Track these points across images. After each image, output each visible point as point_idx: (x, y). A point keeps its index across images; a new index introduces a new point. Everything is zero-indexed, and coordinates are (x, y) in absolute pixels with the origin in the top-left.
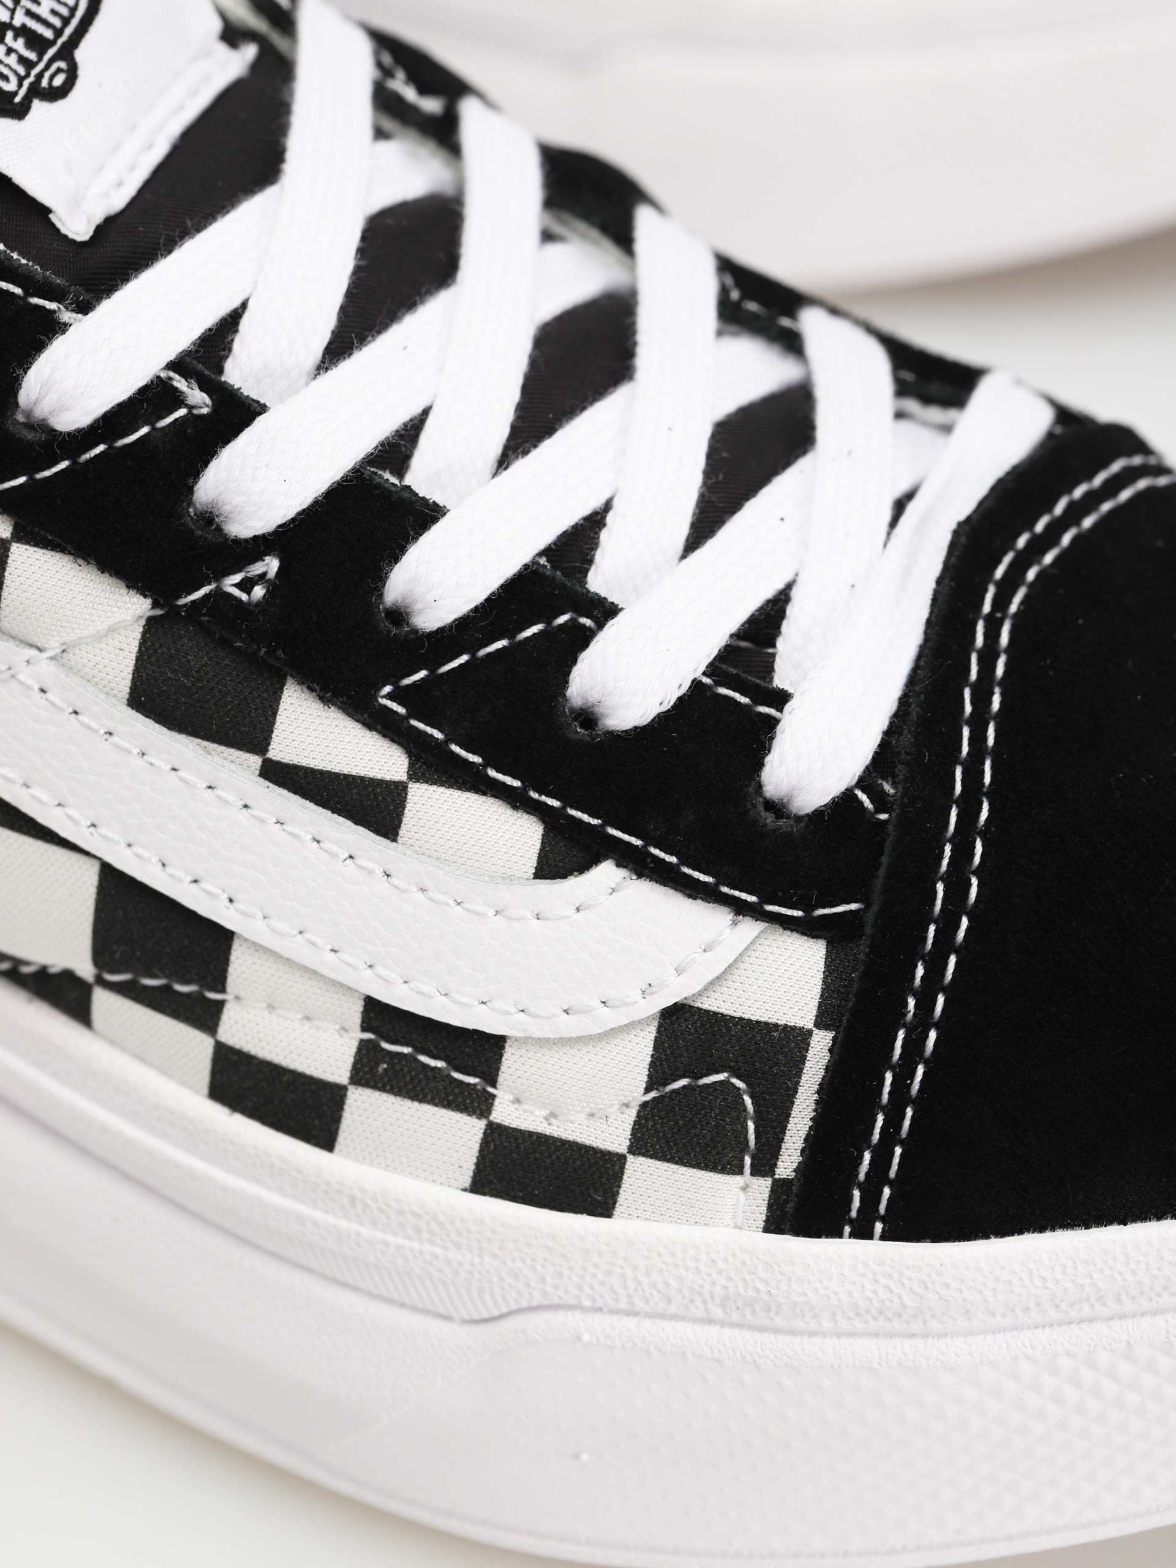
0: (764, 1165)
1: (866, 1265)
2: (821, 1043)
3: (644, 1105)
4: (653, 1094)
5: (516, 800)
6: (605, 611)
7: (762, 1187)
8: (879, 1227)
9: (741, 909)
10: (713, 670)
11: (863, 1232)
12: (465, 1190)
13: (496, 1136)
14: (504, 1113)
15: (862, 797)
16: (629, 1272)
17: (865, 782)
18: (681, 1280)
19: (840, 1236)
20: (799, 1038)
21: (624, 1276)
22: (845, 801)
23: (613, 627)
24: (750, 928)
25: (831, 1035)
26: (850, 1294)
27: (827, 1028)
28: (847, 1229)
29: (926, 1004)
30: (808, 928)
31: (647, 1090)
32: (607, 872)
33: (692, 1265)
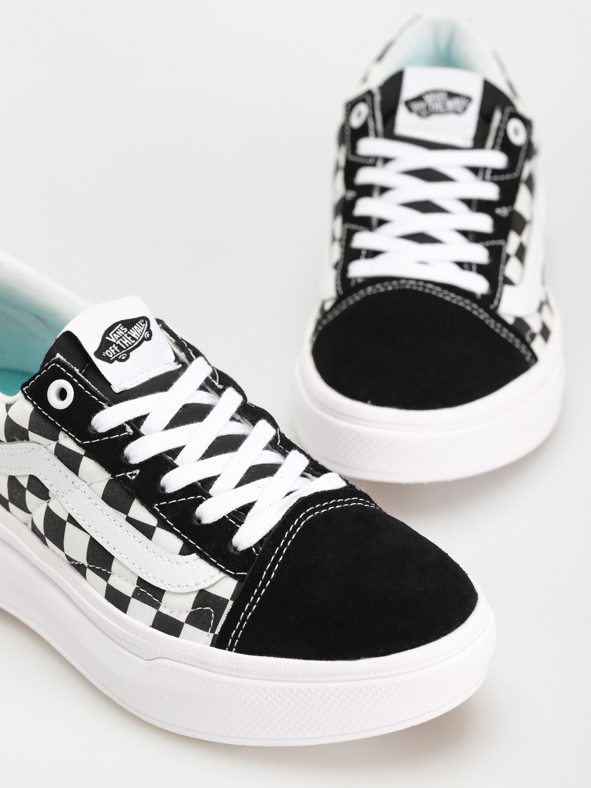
0: (213, 631)
1: (228, 656)
2: (231, 603)
3: (191, 612)
4: (193, 610)
5: (179, 536)
6: (209, 496)
7: (212, 635)
8: (234, 649)
9: (221, 570)
10: (229, 515)
11: (230, 650)
12: (150, 626)
13: (159, 614)
14: (162, 609)
15: (254, 549)
16: (179, 651)
17: (256, 546)
18: (189, 654)
19: (225, 650)
20: (226, 601)
21: (177, 651)
22: (250, 549)
23: (209, 500)
24: (222, 575)
25: (233, 602)
26: (223, 663)
27: (233, 600)
28: (227, 649)
29: (255, 599)
30: (235, 577)
31: (192, 609)
32: (194, 556)
33: (192, 651)
